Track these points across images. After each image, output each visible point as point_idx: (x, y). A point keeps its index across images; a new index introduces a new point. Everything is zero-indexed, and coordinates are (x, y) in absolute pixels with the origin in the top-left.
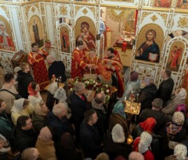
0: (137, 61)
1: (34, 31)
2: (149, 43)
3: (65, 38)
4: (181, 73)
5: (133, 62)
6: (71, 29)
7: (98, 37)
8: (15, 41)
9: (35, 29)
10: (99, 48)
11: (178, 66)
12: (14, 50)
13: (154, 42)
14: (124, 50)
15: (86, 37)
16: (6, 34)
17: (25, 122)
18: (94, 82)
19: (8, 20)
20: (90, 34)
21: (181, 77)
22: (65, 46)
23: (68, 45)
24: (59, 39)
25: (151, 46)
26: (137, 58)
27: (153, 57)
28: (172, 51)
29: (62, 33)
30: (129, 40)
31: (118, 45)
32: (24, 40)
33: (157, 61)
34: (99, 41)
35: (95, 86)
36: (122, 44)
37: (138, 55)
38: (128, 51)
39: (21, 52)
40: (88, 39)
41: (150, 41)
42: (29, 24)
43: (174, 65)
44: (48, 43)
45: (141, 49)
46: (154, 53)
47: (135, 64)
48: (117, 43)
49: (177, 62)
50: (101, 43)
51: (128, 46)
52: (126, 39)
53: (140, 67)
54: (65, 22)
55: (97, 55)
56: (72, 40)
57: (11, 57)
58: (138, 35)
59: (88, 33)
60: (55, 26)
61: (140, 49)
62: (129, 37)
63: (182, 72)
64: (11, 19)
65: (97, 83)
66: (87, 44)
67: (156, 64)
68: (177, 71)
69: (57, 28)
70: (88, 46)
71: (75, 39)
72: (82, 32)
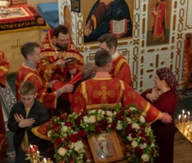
0: (88, 46)
4: (175, 44)
26: (87, 40)
27: (118, 27)
33: (128, 34)
35: (110, 120)
37: (88, 32)
45: (94, 18)
49: (163, 24)
61: (89, 18)
63: (176, 40)
67: (128, 40)
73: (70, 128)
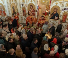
1: (13, 9)
2: (55, 13)
3: (24, 11)
4: (67, 24)
5: (49, 20)
6: (26, 8)
7: (36, 11)
8: (6, 12)
9: (13, 8)
10: (37, 15)
11: (65, 21)
12: (6, 16)
13: (57, 12)
14: (46, 16)
15: (32, 11)
16: (3, 10)
17: (10, 40)
18: (35, 27)
19: (3, 5)
20: (33, 10)
21: (66, 25)
22: (24, 14)
23: (25, 14)
24: (22, 11)
25: (56, 14)
27: (56, 18)
28: (63, 16)
29: (23, 9)
30: (48, 12)
31: (43, 14)
32: (9, 12)
33: (58, 19)
34: (37, 12)
35: (35, 28)
36: (45, 13)
38: (47, 16)
39: (8, 16)
40: (33, 11)
41: (55, 12)
42: (11, 6)
43: (64, 21)
44: (18, 13)
45: (52, 15)
46: (57, 16)
47: (50, 21)
48: (43, 13)
49: (65, 19)
50: (37, 13)
51: (47, 14)
52: (47, 12)
53: (52, 22)
54: (24, 5)
55: (36, 17)
56: (27, 12)
57: (5, 18)
58: (51, 10)
59: (32, 9)
60: (20, 7)
62: (48, 11)
63: (67, 23)
64: (4, 4)
65: (36, 28)
66: (32, 13)
67: (57, 20)
68: (65, 23)
69: (21, 7)
70: (33, 14)
71: (28, 12)
72: (30, 9)
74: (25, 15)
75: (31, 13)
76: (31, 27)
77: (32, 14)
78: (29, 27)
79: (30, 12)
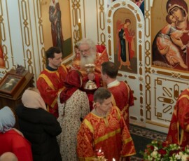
1: (52, 20)
8: (6, 43)
12: (4, 65)
23: (132, 54)
24: (110, 37)
29: (118, 24)
32: (27, 40)
39: (20, 69)
40: (185, 39)
42: (41, 4)
56: (143, 41)
59: (183, 25)
60: (102, 8)
66: (181, 51)
69: (106, 10)
70: (184, 57)
71: (149, 39)
72: (169, 22)
73: (160, 155)
74: (128, 63)
75: (175, 49)
76: (171, 153)
77: (178, 55)
78: (155, 153)
79: (163, 41)
